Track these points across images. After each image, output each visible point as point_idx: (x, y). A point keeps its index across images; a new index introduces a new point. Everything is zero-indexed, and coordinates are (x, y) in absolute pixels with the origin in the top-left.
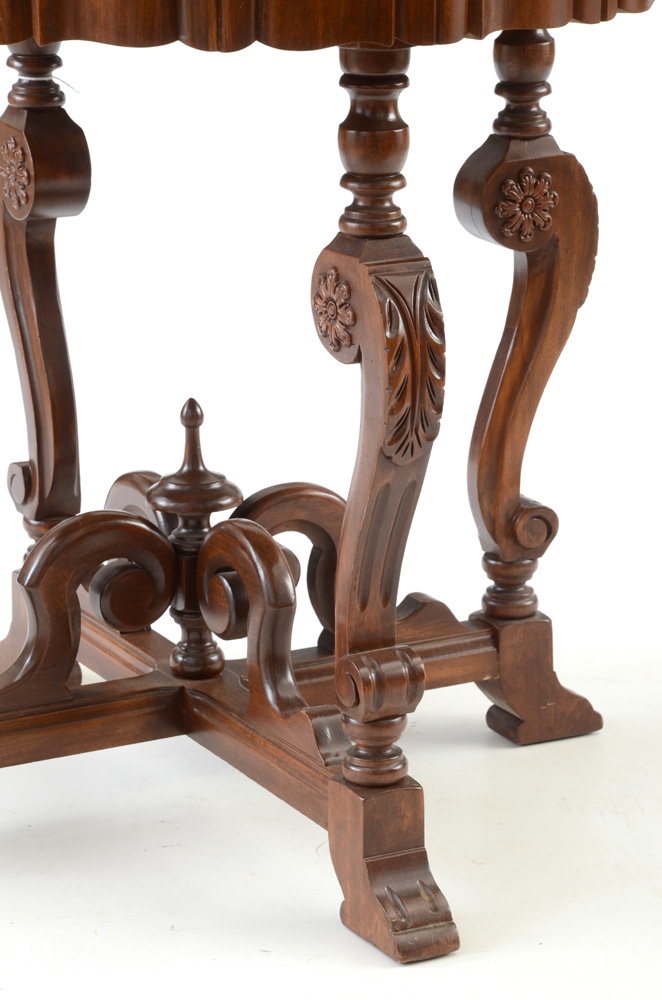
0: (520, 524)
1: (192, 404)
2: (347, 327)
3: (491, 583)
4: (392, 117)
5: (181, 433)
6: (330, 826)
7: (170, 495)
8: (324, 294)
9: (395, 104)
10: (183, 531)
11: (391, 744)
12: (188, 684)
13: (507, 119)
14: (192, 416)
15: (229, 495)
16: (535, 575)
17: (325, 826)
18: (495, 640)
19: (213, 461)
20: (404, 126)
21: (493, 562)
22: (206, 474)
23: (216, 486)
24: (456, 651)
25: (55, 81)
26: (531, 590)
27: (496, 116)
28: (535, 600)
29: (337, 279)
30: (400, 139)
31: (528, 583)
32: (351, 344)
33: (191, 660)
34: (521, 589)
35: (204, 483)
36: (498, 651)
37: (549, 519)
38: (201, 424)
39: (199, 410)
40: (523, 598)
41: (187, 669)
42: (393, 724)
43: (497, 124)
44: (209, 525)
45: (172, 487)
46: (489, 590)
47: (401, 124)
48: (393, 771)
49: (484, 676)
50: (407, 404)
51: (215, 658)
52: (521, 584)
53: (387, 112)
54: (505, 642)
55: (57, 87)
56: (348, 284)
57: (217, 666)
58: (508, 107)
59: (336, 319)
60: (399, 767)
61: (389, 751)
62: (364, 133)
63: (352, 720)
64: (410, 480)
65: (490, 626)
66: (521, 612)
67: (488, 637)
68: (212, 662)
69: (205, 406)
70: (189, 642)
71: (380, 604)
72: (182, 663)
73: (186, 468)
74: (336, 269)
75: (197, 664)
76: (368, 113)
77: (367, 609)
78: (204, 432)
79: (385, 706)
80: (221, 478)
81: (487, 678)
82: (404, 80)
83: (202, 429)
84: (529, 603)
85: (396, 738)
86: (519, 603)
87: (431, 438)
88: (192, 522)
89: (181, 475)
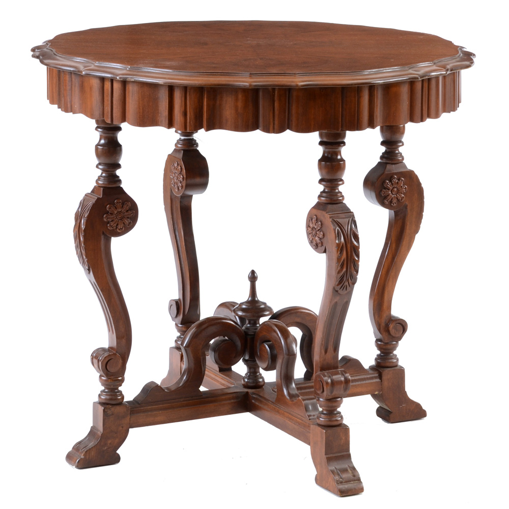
0: (391, 326)
1: (253, 272)
2: (320, 239)
3: (379, 352)
4: (339, 157)
5: (248, 283)
6: (311, 443)
7: (243, 310)
8: (311, 226)
9: (340, 152)
10: (249, 325)
11: (336, 409)
12: (250, 391)
13: (386, 156)
14: (253, 277)
15: (268, 311)
16: (398, 349)
17: (309, 444)
18: (380, 377)
19: (261, 297)
20: (344, 161)
21: (379, 343)
22: (258, 302)
23: (263, 306)
24: (363, 381)
25: (195, 138)
26: (396, 355)
27: (381, 154)
28: (398, 360)
29: (317, 220)
30: (342, 165)
31: (395, 352)
32: (322, 245)
33: (251, 381)
34: (392, 355)
35: (257, 305)
36: (381, 381)
37: (404, 324)
38: (256, 280)
39: (256, 275)
40: (392, 358)
41: (249, 384)
42: (338, 401)
43: (382, 158)
44: (259, 323)
45: (244, 306)
46: (377, 355)
47: (342, 160)
48: (337, 420)
49: (375, 392)
50: (344, 270)
51: (261, 380)
52: (392, 353)
53: (337, 156)
54: (385, 377)
55: (195, 141)
56: (321, 222)
57: (262, 384)
58: (386, 150)
59: (316, 236)
60: (340, 419)
61: (336, 412)
62: (328, 163)
63: (321, 399)
64: (345, 300)
65: (378, 370)
66: (391, 365)
67: (377, 375)
68: (260, 382)
69: (258, 273)
70: (250, 373)
71: (333, 352)
72: (247, 382)
73: (250, 299)
74: (316, 216)
75: (253, 382)
76: (329, 156)
77: (327, 354)
78: (258, 284)
79: (334, 393)
80: (265, 304)
81: (376, 393)
82: (344, 143)
84: (395, 361)
85: (339, 406)
86: (391, 360)
87: (354, 283)
88: (252, 322)
89: (247, 302)
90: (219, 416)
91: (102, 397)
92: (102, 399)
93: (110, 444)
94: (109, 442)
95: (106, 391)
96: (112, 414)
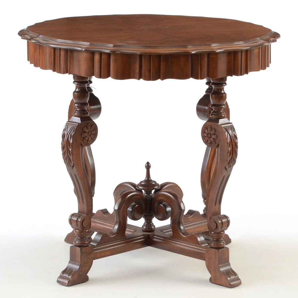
1: (148, 163)
2: (214, 139)
3: (205, 206)
4: (223, 92)
5: (145, 170)
6: (206, 259)
8: (206, 131)
9: (223, 89)
12: (149, 233)
14: (148, 166)
15: (156, 185)
17: (204, 260)
19: (153, 178)
20: (226, 94)
22: (151, 180)
23: (154, 183)
29: (211, 129)
30: (224, 97)
32: (215, 143)
35: (151, 182)
38: (150, 168)
39: (150, 165)
41: (147, 230)
44: (152, 194)
45: (143, 183)
47: (225, 93)
50: (231, 156)
51: (153, 227)
53: (221, 91)
56: (214, 129)
57: (153, 229)
59: (211, 137)
62: (216, 95)
64: (228, 174)
68: (152, 228)
70: (147, 223)
72: (146, 228)
73: (146, 179)
74: (210, 126)
76: (217, 91)
78: (151, 170)
80: (155, 182)
82: (226, 84)
83: (150, 170)
88: (148, 193)
89: (145, 181)
90: (135, 249)
91: (76, 242)
92: (77, 243)
93: (84, 270)
94: (84, 269)
95: (79, 238)
96: (85, 252)
